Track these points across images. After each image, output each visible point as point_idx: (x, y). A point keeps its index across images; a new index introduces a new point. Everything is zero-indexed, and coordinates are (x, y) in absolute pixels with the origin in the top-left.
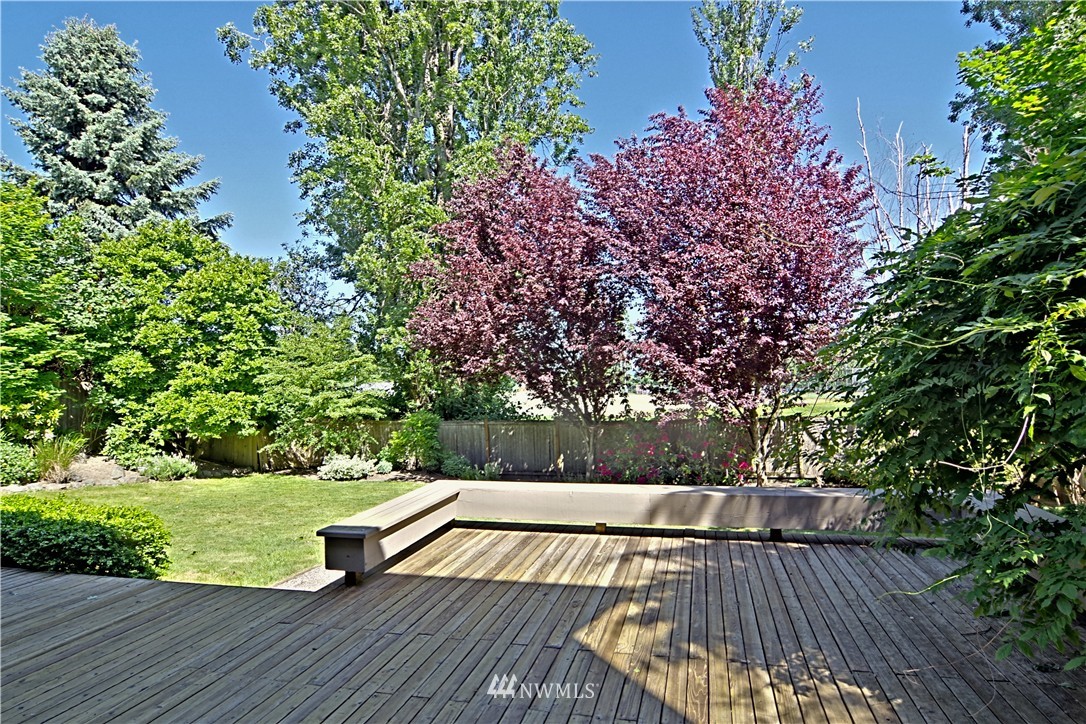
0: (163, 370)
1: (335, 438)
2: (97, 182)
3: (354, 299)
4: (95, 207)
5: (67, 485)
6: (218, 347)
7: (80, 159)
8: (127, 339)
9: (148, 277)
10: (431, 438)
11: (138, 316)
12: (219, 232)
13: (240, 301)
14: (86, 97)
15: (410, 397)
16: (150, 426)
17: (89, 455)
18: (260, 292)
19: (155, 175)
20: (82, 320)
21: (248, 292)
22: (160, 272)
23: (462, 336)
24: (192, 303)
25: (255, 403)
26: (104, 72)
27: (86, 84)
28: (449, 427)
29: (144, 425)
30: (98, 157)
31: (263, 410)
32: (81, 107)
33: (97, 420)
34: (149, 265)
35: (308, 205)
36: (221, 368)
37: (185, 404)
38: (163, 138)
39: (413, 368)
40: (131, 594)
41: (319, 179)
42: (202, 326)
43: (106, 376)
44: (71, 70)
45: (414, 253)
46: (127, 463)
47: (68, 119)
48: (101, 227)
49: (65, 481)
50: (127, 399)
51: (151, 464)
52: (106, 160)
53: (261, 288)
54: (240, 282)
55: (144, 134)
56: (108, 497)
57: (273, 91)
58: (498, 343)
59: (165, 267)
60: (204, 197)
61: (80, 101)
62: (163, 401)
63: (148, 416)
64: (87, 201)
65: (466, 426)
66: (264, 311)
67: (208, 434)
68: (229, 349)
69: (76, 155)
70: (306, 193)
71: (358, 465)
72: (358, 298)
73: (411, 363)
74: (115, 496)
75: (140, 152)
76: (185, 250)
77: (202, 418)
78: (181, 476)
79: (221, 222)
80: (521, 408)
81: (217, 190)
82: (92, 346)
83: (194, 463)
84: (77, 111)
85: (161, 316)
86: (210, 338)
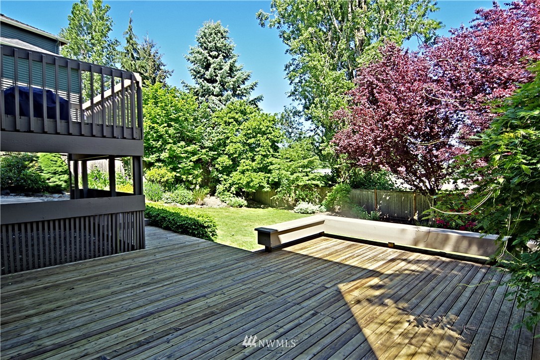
0: (236, 163)
1: (302, 194)
2: (215, 88)
3: (314, 129)
4: (214, 98)
5: (202, 206)
6: (255, 153)
7: (210, 79)
8: (224, 151)
9: (230, 125)
10: (346, 196)
11: (227, 142)
12: (259, 104)
13: (264, 133)
14: (211, 53)
15: (339, 176)
16: (231, 185)
17: (211, 195)
18: (271, 129)
19: (235, 82)
20: (208, 144)
21: (267, 129)
22: (234, 123)
23: (359, 147)
24: (245, 135)
25: (269, 177)
26: (216, 42)
27: (211, 48)
28: (357, 192)
29: (229, 185)
30: (215, 77)
31: (272, 180)
32: (209, 58)
33: (214, 182)
34: (231, 120)
35: (292, 88)
36: (256, 162)
37: (243, 177)
38: (238, 65)
39: (339, 162)
40: (198, 244)
41: (295, 75)
42: (249, 145)
43: (216, 165)
44: (206, 44)
45: (337, 106)
46: (223, 199)
47: (205, 64)
48: (215, 106)
49: (202, 205)
50: (223, 175)
51: (231, 200)
52: (217, 78)
53: (272, 127)
54: (263, 125)
55: (230, 65)
56: (214, 212)
57: (280, 36)
58: (376, 151)
59: (236, 121)
60: (253, 89)
61: (209, 56)
62: (235, 176)
63: (230, 181)
64: (211, 96)
65: (365, 192)
66: (273, 137)
67: (250, 190)
68: (259, 154)
69: (208, 78)
70: (291, 82)
71: (311, 207)
72: (316, 129)
73: (338, 160)
74: (217, 212)
75: (228, 73)
76: (244, 113)
77: (248, 183)
78: (241, 206)
79: (259, 99)
80: (396, 184)
81: (257, 86)
82: (211, 153)
83: (246, 202)
84: (208, 60)
85: (234, 141)
86: (252, 149)
